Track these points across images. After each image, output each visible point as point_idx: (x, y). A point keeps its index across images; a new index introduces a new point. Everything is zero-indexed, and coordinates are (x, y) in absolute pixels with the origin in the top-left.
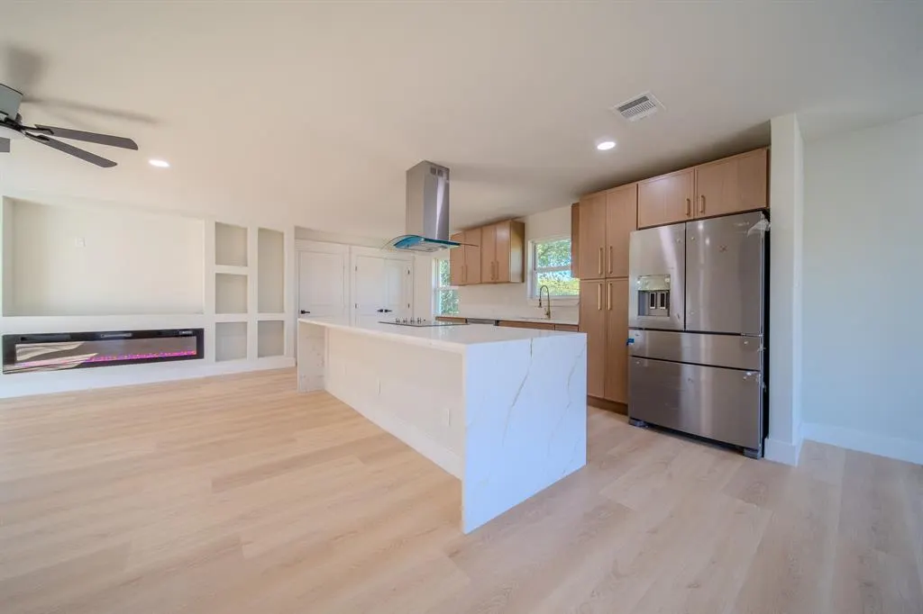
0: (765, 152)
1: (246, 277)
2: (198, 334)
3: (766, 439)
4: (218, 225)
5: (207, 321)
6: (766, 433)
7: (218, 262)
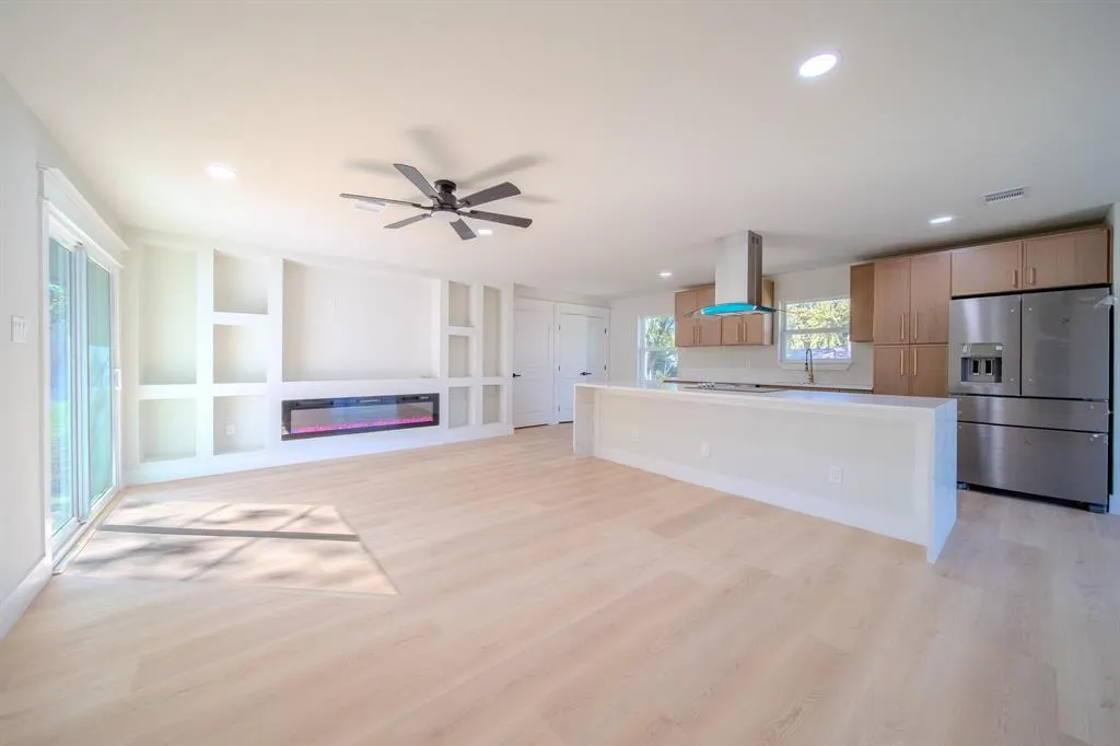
0: (1105, 231)
1: (467, 338)
2: (434, 399)
3: (1111, 497)
4: (451, 283)
5: (440, 385)
6: (1110, 491)
7: (452, 323)
